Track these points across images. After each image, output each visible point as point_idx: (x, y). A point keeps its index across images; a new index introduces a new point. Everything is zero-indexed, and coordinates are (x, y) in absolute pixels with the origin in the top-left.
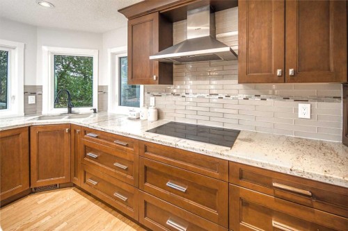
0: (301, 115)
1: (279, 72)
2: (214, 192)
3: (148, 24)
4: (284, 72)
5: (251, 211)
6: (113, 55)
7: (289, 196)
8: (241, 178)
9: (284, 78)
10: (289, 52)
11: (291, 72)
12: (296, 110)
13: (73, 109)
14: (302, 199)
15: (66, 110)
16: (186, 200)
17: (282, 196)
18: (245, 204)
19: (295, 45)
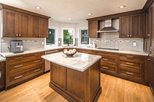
0: (134, 45)
1: (128, 36)
2: (115, 59)
3: (94, 23)
4: (129, 36)
5: (122, 62)
6: (80, 29)
7: (129, 58)
8: (120, 56)
9: (129, 37)
10: (130, 32)
11: (131, 36)
12: (133, 44)
13: (69, 45)
14: (132, 58)
15: (67, 45)
16: (108, 62)
17: (128, 58)
18: (121, 61)
19: (132, 30)
